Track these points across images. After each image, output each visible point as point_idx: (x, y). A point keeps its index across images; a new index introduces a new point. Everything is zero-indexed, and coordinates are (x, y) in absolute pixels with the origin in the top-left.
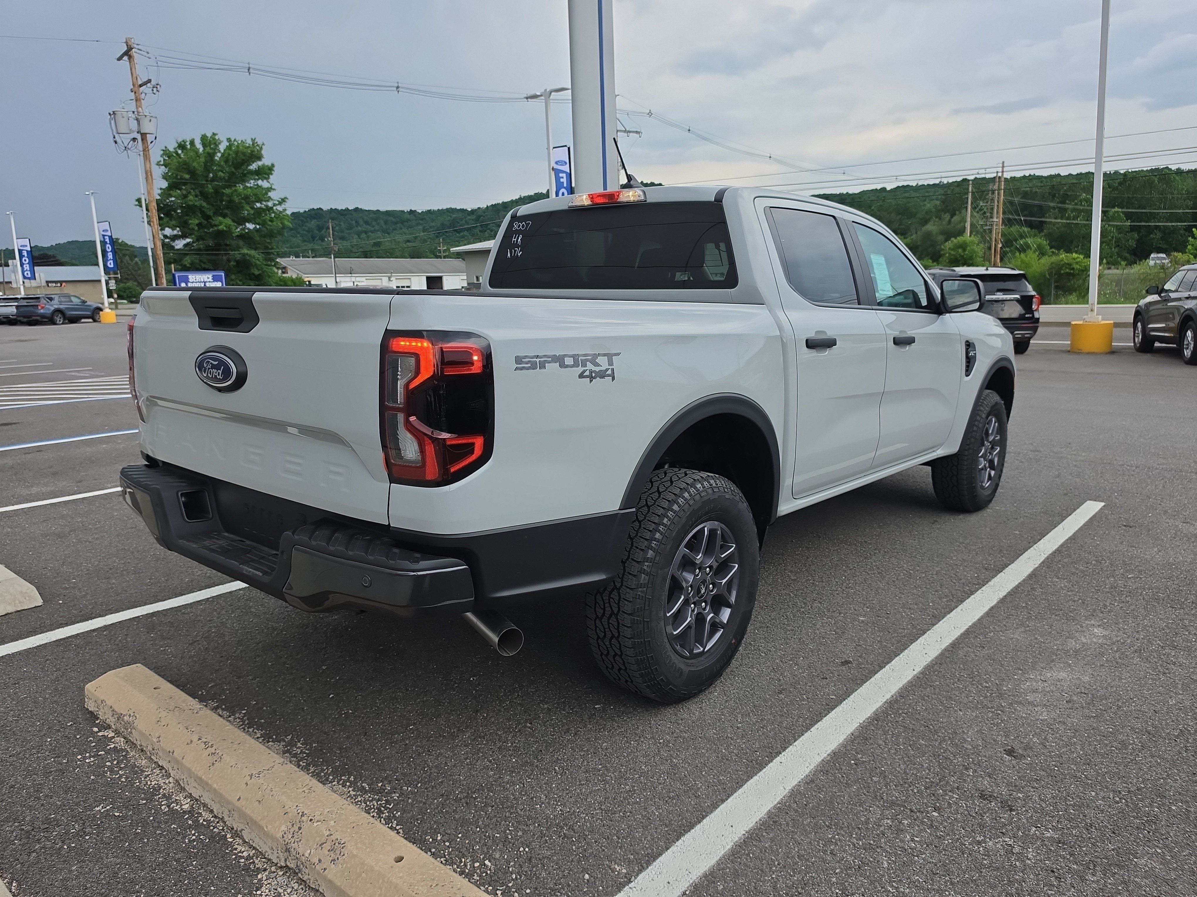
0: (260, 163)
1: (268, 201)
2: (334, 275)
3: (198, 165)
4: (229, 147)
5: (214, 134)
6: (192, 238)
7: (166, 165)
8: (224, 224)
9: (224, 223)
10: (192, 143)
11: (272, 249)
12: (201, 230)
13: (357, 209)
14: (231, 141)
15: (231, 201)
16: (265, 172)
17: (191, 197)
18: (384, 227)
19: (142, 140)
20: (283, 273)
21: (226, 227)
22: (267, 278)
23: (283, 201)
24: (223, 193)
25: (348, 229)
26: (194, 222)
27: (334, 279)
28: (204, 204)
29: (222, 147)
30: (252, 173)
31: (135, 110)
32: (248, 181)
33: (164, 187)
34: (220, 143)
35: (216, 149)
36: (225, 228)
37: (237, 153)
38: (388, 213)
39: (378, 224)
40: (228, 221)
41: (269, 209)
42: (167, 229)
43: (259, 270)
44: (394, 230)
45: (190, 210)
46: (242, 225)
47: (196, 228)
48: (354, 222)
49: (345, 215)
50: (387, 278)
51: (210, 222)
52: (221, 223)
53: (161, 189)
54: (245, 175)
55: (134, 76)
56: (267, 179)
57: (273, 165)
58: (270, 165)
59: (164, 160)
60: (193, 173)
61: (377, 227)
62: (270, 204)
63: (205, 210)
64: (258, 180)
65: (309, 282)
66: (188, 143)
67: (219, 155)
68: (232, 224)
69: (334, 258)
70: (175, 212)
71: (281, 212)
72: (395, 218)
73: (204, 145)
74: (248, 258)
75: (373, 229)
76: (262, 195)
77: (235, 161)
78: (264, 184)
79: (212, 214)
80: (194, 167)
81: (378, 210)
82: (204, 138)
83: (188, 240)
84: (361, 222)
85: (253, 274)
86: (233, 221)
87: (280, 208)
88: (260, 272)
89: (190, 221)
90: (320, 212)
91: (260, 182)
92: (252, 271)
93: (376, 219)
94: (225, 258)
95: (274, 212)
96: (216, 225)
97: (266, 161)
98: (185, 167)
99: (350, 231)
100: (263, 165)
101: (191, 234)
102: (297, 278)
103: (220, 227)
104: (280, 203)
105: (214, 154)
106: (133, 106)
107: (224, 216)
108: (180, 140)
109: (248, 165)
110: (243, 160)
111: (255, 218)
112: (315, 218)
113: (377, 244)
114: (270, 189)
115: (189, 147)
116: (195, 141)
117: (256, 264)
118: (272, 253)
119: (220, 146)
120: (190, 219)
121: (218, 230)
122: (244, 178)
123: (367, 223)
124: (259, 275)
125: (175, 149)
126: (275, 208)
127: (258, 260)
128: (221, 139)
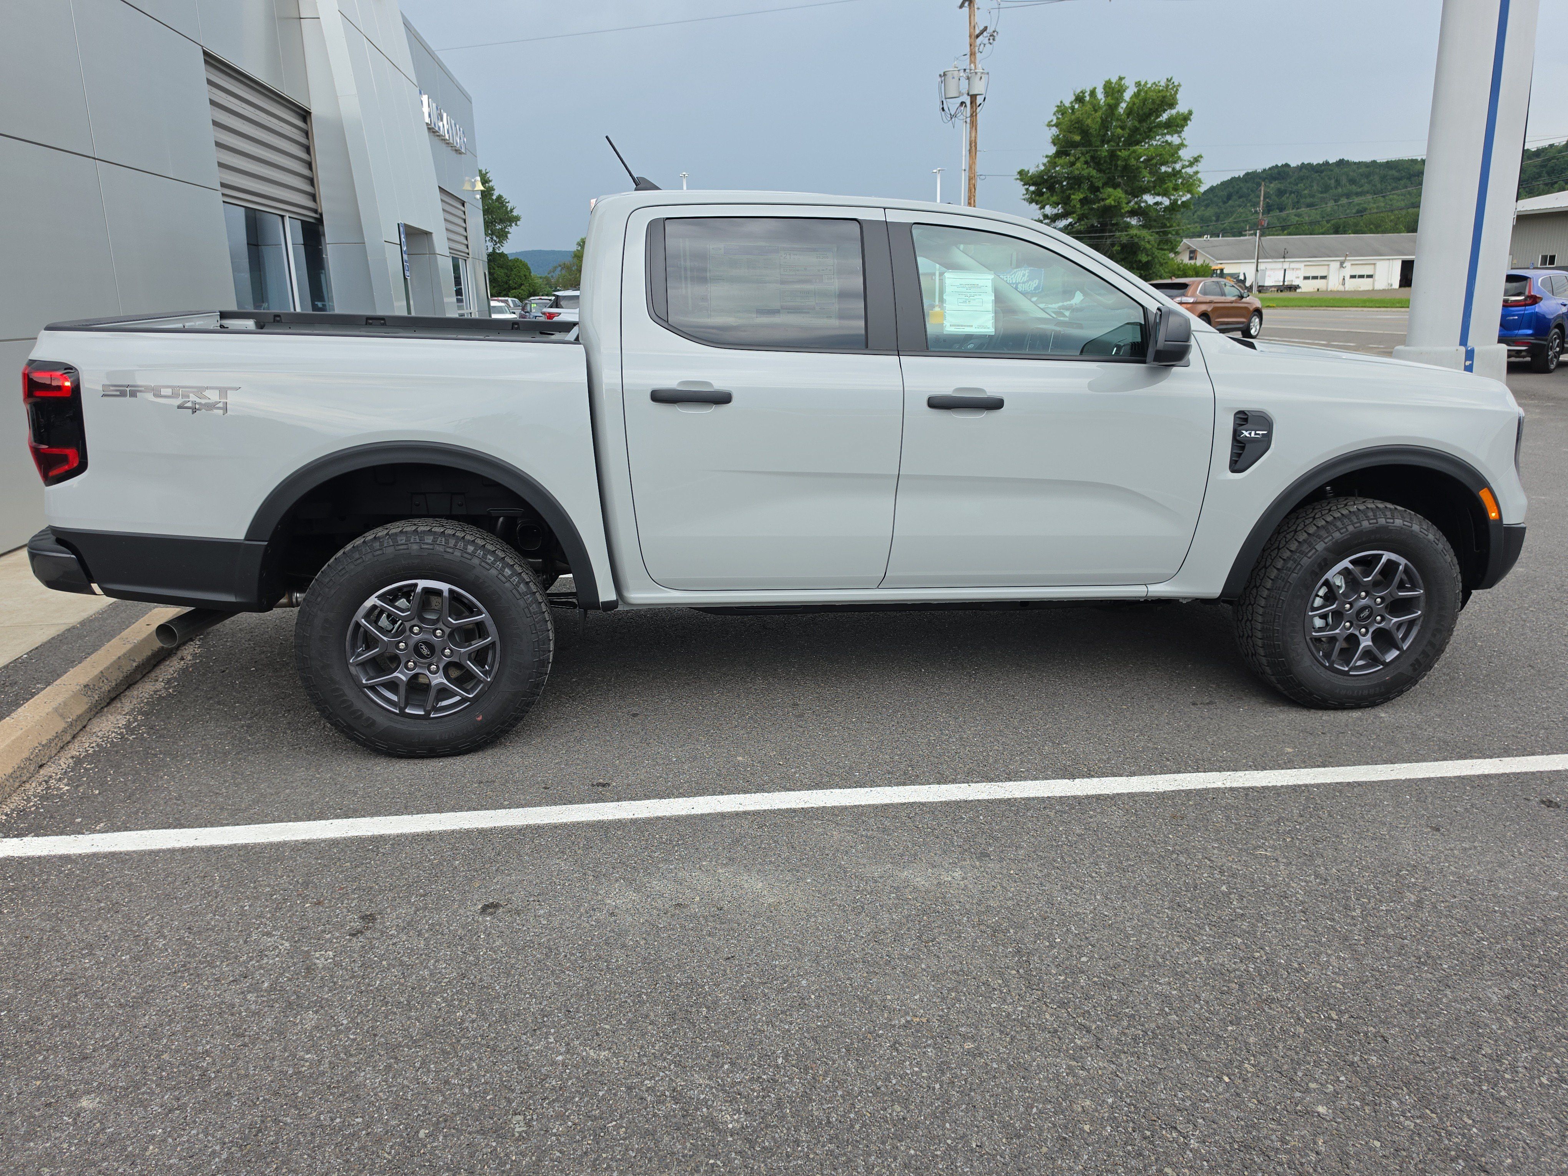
0: (1174, 112)
1: (1175, 162)
2: (1255, 261)
3: (1093, 123)
4: (1136, 95)
5: (1121, 79)
6: (1073, 218)
7: (1057, 125)
8: (1113, 197)
9: (1113, 195)
10: (1093, 93)
11: (1171, 226)
12: (1086, 207)
13: (1341, 163)
14: (1140, 85)
15: (1126, 167)
16: (1178, 124)
17: (1078, 165)
18: (1379, 186)
19: (971, 103)
20: (1191, 258)
21: (1115, 201)
22: (1158, 266)
23: (1196, 160)
24: (1118, 156)
25: (1322, 192)
26: (1077, 197)
27: (1254, 266)
28: (1094, 173)
29: (1127, 96)
30: (1162, 125)
31: (968, 67)
32: (1154, 138)
33: (1050, 154)
34: (1124, 91)
35: (1118, 100)
36: (1113, 203)
37: (1145, 100)
38: (1389, 165)
39: (1369, 182)
40: (1119, 193)
41: (1176, 174)
42: (1047, 207)
43: (1148, 255)
44: (1393, 189)
45: (1076, 182)
46: (1137, 197)
47: (1078, 206)
48: (1333, 181)
49: (1322, 172)
50: (1338, 264)
51: (1097, 196)
52: (1109, 196)
53: (1047, 157)
54: (1150, 130)
55: (972, 24)
56: (1179, 132)
57: (1190, 113)
58: (1186, 112)
59: (1058, 118)
60: (1085, 132)
61: (1367, 187)
62: (1178, 166)
63: (1094, 180)
64: (1165, 134)
65: (1222, 270)
66: (1087, 94)
67: (1123, 105)
68: (1123, 196)
69: (1261, 235)
70: (1061, 183)
71: (1191, 177)
72: (1399, 171)
73: (1107, 94)
74: (1136, 240)
75: (1359, 190)
76: (1172, 153)
77: (1141, 113)
78: (1175, 139)
79: (1100, 185)
80: (1088, 125)
81: (1374, 162)
82: (1108, 87)
83: (1070, 220)
84: (1344, 181)
85: (1140, 261)
86: (1126, 192)
87: (1190, 171)
88: (1150, 258)
89: (1073, 197)
90: (1286, 169)
91: (1168, 138)
92: (1139, 257)
93: (1367, 176)
94: (1109, 241)
95: (1181, 177)
96: (1103, 200)
97: (1181, 108)
98: (1077, 125)
99: (1324, 195)
100: (1178, 113)
101: (1073, 213)
102: (1202, 265)
103: (1108, 202)
104: (1191, 164)
105: (1117, 105)
106: (965, 63)
107: (1115, 186)
108: (1078, 91)
109: (1158, 117)
110: (1151, 109)
111: (1154, 187)
112: (1275, 179)
113: (1361, 212)
114: (1182, 145)
115: (1087, 98)
116: (1097, 90)
117: (1145, 248)
118: (1170, 233)
119: (1125, 94)
120: (1074, 194)
121: (1105, 205)
122: (1149, 134)
123: (1352, 181)
124: (1148, 262)
125: (1071, 103)
126: (1183, 171)
127: (1149, 242)
128: (1127, 84)
